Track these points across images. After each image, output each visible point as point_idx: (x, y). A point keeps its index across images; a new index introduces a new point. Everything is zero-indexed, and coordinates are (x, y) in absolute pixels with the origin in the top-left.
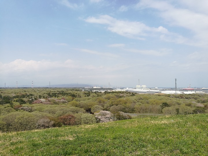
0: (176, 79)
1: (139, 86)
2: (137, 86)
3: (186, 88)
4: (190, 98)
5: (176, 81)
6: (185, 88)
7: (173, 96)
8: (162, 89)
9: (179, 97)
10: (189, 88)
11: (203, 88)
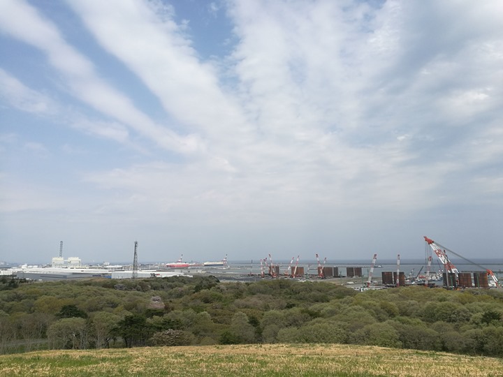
0: (136, 243)
1: (61, 260)
2: (54, 259)
3: (174, 264)
4: (163, 288)
5: (135, 246)
6: (171, 264)
7: (121, 285)
8: (118, 266)
9: (138, 286)
10: (180, 264)
11: (205, 264)
